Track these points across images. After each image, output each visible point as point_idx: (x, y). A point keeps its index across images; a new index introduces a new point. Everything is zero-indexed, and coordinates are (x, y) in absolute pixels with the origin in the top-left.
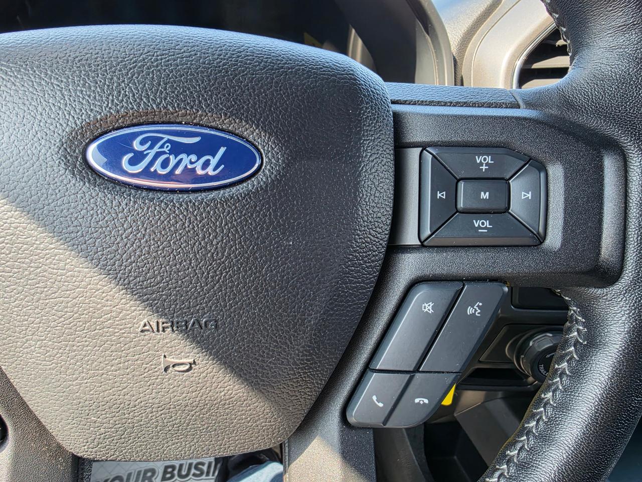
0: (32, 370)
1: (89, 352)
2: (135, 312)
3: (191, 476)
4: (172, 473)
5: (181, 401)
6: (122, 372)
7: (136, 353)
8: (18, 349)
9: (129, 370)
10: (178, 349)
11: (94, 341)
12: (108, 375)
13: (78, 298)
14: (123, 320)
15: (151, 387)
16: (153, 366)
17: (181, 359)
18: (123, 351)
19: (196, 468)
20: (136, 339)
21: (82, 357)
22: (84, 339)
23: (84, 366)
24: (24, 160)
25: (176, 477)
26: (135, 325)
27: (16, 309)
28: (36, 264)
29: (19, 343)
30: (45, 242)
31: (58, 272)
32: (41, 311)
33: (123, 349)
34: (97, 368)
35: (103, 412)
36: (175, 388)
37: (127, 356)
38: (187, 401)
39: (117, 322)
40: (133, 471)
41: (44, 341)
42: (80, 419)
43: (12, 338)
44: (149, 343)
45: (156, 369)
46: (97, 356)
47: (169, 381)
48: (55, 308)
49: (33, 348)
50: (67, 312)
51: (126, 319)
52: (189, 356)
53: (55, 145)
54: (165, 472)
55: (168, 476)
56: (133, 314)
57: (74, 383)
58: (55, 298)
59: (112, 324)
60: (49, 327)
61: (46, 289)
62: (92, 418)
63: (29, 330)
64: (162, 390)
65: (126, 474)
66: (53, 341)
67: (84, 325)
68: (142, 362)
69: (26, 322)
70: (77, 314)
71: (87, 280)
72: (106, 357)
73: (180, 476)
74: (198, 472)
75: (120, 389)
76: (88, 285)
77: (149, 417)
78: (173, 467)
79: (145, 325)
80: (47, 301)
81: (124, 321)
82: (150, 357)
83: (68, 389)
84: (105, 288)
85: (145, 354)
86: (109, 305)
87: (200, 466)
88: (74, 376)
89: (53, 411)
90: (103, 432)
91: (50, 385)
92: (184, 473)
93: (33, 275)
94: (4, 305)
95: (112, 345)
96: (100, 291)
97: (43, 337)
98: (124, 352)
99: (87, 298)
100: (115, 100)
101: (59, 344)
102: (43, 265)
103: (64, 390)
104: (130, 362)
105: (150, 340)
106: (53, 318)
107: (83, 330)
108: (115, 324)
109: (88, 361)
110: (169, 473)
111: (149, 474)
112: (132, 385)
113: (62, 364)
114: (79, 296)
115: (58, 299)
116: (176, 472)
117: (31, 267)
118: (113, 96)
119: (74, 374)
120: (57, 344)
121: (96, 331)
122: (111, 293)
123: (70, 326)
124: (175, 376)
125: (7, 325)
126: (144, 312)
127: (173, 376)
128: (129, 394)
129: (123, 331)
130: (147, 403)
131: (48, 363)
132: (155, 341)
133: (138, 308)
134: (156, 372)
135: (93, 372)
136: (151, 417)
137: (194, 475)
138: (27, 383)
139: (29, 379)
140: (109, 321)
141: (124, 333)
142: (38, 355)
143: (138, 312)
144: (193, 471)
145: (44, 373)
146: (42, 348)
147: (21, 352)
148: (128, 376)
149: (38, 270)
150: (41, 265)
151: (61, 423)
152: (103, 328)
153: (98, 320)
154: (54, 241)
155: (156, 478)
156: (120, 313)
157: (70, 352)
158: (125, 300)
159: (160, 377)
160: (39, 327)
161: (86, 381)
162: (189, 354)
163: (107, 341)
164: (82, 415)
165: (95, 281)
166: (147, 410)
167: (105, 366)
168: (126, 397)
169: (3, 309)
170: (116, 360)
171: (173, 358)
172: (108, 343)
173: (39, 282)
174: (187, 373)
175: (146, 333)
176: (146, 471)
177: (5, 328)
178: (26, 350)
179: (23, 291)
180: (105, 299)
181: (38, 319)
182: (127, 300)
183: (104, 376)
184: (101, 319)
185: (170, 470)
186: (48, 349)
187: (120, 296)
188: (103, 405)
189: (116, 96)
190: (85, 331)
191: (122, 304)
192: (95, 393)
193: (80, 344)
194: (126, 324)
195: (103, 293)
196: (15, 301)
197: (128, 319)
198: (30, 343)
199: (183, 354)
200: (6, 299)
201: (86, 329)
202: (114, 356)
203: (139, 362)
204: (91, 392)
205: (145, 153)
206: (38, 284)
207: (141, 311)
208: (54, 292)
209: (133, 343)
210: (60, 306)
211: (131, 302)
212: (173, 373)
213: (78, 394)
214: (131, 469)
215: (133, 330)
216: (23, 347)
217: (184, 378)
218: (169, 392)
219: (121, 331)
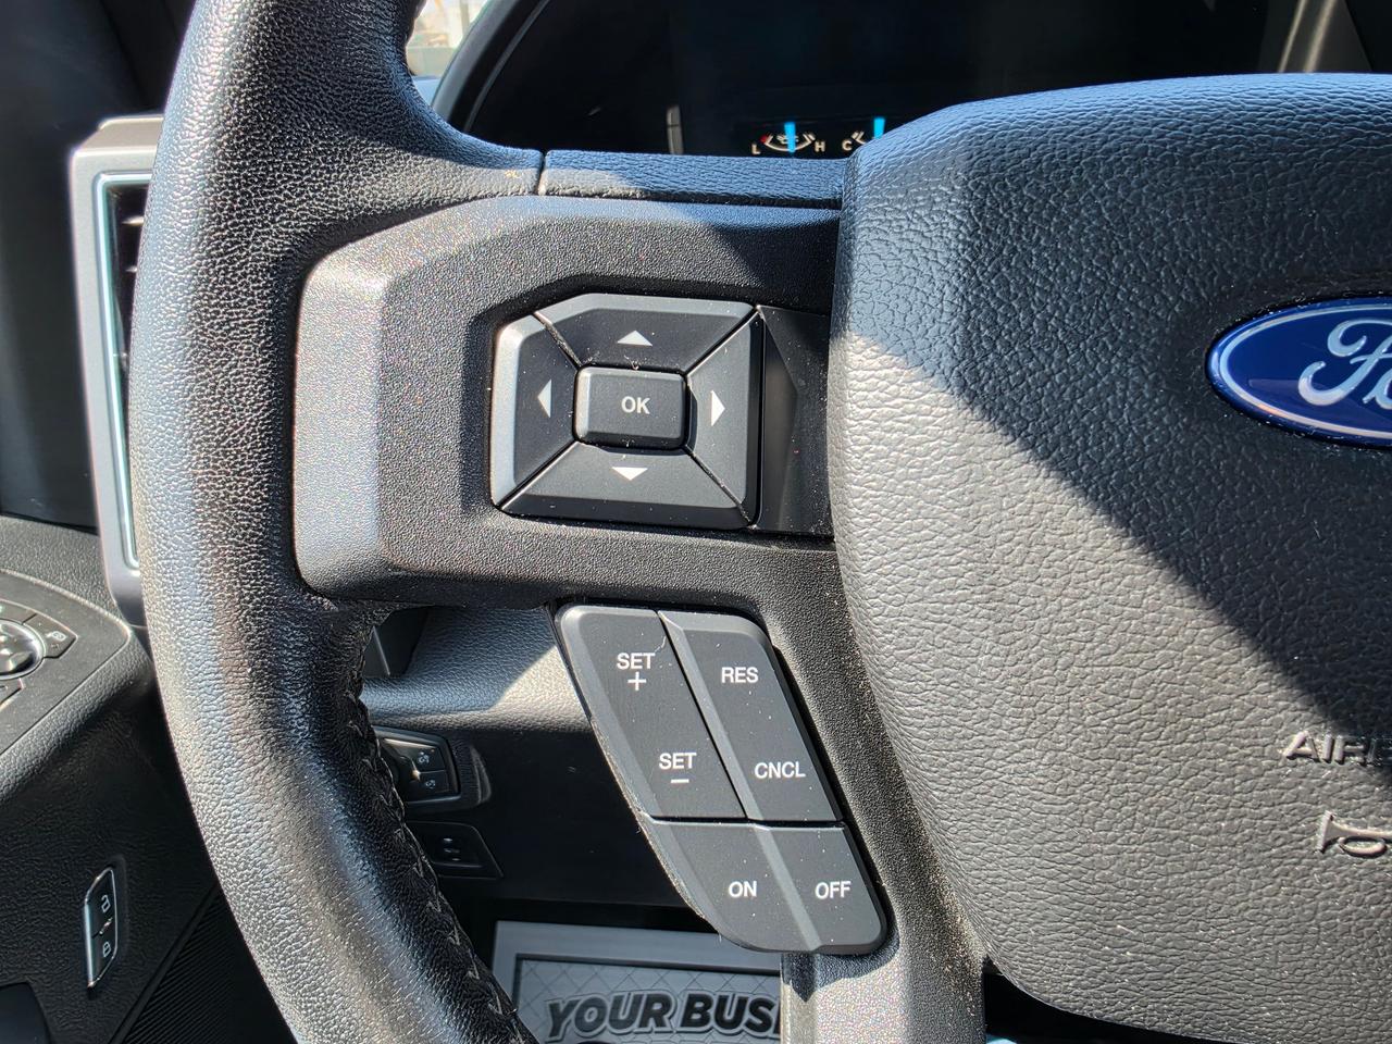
0: (1015, 808)
1: (1157, 787)
2: (1284, 712)
3: (742, 1026)
4: (703, 1011)
5: (1338, 920)
6: (1222, 837)
7: (1263, 803)
8: (992, 761)
9: (1239, 835)
10: (1365, 804)
11: (1176, 764)
12: (1187, 841)
13: (1159, 670)
14: (1253, 726)
15: (1278, 880)
16: (1294, 835)
17: (1366, 827)
18: (1235, 793)
19: (754, 1011)
20: (1274, 771)
21: (1140, 795)
22: (1152, 759)
23: (1138, 815)
24: (1076, 372)
25: (712, 1023)
26: (1277, 740)
27: (1014, 680)
28: (1077, 591)
29: (1000, 751)
30: (1105, 545)
31: (1123, 611)
32: (1068, 689)
33: (1237, 789)
34: (1167, 823)
35: (1150, 918)
36: (1333, 890)
37: (1241, 806)
38: (1352, 922)
39: (1238, 731)
40: (626, 995)
41: (1060, 754)
42: (1090, 923)
43: (986, 738)
44: (1300, 783)
45: (1303, 843)
46: (1173, 797)
47: (1324, 871)
48: (1103, 686)
49: (1033, 763)
50: (1127, 697)
51: (1260, 725)
52: (1385, 823)
53: (1149, 339)
54: (690, 1008)
55: (696, 1017)
56: (1278, 716)
57: (1106, 848)
58: (1108, 666)
59: (1223, 735)
60: (1079, 724)
61: (1089, 645)
62: (1119, 926)
63: (1033, 725)
64: (1303, 890)
65: (612, 999)
66: (1081, 754)
67: (1161, 729)
68: (1274, 822)
69: (1031, 709)
70: (1150, 704)
71: (1186, 633)
72: (1194, 802)
73: (721, 1022)
74: (758, 1022)
75: (1209, 874)
76: (1187, 644)
77: (1250, 943)
78: (707, 1001)
79: (1303, 744)
80: (1088, 670)
81: (1253, 730)
82: (1294, 815)
83: (1087, 859)
84: (1226, 654)
85: (1285, 806)
86: (1228, 691)
87: (762, 1009)
88: (1110, 834)
89: (1028, 899)
90: (1129, 959)
91: (1047, 845)
92: (728, 1017)
93: (1067, 613)
94: (990, 668)
95: (1214, 779)
96: (1213, 659)
97: (1062, 744)
98: (1237, 796)
99: (1180, 672)
100: (1290, 245)
101: (1093, 763)
102: (1092, 593)
103: (1080, 859)
104: (1245, 820)
105: (1304, 777)
106: (1095, 707)
107: (1156, 739)
108: (1233, 733)
109: (1152, 806)
110: (697, 1011)
111: (657, 1007)
112: (1236, 869)
113: (1090, 804)
114: (1164, 666)
115: (1112, 668)
116: (712, 1012)
117: (1066, 596)
118: (1284, 235)
119: (1110, 830)
120: (1089, 761)
121: (1184, 745)
122: (1238, 665)
123: (1130, 727)
124: (1342, 862)
125: (983, 710)
126: (1304, 714)
127: (1336, 862)
128: (1224, 889)
129: (1248, 751)
130: (1258, 914)
131: (1060, 798)
132: (1314, 781)
133: (1293, 706)
134: (1301, 848)
135: (1154, 830)
136: (1255, 944)
137: (750, 1025)
138: (988, 832)
139: (998, 825)
140: (1219, 727)
141: (1250, 755)
142: (1041, 780)
143: (1290, 713)
144: (747, 1016)
145: (1042, 818)
146: (1055, 766)
147: (999, 769)
148: (1234, 849)
149: (1081, 603)
150: (1087, 593)
151: (1037, 926)
152: (1202, 740)
153: (1196, 721)
154: (1124, 545)
155: (670, 1018)
156: (1250, 710)
157: (1115, 781)
158: (1266, 684)
159: (1305, 861)
160: (1057, 723)
161: (1133, 848)
162: (1385, 819)
163: (1205, 768)
164: (1098, 917)
165: (1206, 638)
166: (1252, 929)
167: (1186, 820)
168: (1216, 893)
169: (984, 677)
170: (1215, 810)
171: (1348, 823)
172: (1207, 772)
173: (1078, 628)
174: (1370, 861)
175: (1298, 760)
176: (651, 1000)
177: (975, 717)
178: (1013, 766)
179: (1037, 644)
180: (1220, 677)
181: (1059, 706)
182: (1271, 684)
183: (1179, 842)
184: (1202, 720)
185: (699, 1005)
186: (1066, 770)
187: (1257, 674)
188: (1156, 904)
189: (1290, 236)
190: (1159, 742)
191: (1257, 692)
192: (1146, 876)
193: (1141, 768)
194: (1256, 737)
195: (1219, 664)
196: (1016, 663)
197: (1265, 726)
198: (1031, 753)
199: (1372, 817)
200: (995, 658)
201: (1162, 737)
202: (1214, 802)
203: (1265, 822)
204: (1139, 873)
205: (1352, 362)
206: (1075, 632)
207: (1298, 713)
208: (1107, 651)
209: (1263, 779)
210: (1114, 684)
211: (1279, 691)
212: (1338, 855)
213: (1107, 872)
214: (620, 989)
215: (1269, 753)
216: (1008, 759)
217: (1361, 871)
218: (1318, 897)
219: (1241, 751)
